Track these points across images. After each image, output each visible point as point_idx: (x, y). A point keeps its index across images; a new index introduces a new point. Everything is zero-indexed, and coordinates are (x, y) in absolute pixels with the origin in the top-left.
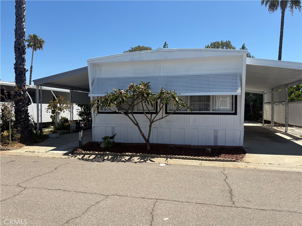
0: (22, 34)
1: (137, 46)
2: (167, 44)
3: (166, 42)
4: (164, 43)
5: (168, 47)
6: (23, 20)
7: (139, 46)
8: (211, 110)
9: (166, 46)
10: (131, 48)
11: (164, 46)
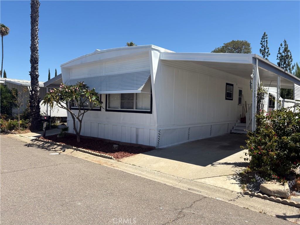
0: (35, 49)
1: (231, 41)
2: (266, 35)
3: (265, 33)
4: (263, 34)
5: (268, 38)
6: (35, 38)
7: (233, 41)
8: (135, 107)
9: (266, 37)
10: (224, 44)
11: (263, 37)
